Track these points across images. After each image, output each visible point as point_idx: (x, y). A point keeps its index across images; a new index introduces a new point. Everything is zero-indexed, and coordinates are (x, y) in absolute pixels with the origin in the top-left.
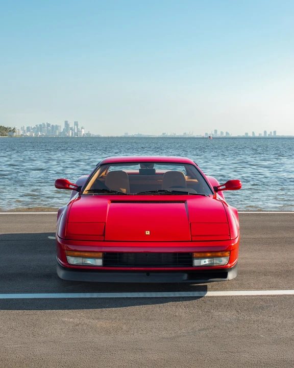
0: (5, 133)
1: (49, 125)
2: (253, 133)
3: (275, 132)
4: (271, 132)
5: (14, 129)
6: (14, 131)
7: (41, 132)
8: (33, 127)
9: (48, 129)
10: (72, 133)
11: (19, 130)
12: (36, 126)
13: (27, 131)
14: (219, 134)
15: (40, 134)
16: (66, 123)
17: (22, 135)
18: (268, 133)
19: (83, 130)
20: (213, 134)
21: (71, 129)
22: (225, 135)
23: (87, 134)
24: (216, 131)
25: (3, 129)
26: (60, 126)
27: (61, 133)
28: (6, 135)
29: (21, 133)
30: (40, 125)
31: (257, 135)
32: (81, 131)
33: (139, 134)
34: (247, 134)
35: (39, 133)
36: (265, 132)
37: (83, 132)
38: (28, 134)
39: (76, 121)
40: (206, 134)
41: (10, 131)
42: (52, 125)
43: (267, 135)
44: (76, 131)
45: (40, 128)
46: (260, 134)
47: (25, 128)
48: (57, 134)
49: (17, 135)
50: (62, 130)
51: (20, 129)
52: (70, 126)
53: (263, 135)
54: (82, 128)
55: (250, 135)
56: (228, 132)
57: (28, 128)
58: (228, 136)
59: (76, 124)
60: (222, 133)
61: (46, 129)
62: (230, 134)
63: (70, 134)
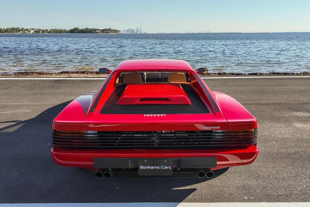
0: (117, 32)
1: (131, 29)
2: (202, 32)
3: (209, 31)
5: (120, 31)
8: (126, 30)
9: (131, 31)
14: (190, 32)
15: (128, 32)
16: (137, 29)
21: (139, 30)
22: (192, 33)
23: (144, 32)
24: (189, 31)
26: (135, 30)
27: (135, 32)
31: (203, 32)
32: (142, 32)
34: (200, 32)
36: (206, 31)
38: (124, 32)
40: (186, 32)
43: (207, 33)
45: (128, 30)
47: (123, 31)
49: (122, 33)
53: (205, 32)
54: (143, 30)
55: (201, 32)
57: (124, 30)
59: (141, 29)
60: (191, 32)
63: (139, 32)
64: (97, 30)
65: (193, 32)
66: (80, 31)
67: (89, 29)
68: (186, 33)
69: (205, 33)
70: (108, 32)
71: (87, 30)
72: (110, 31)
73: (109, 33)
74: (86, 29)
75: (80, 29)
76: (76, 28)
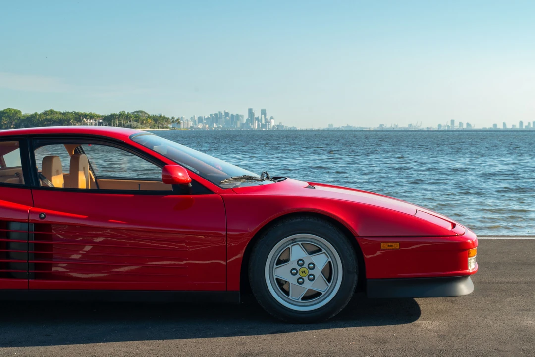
0: (165, 124)
1: (227, 114)
2: (504, 124)
4: (529, 124)
5: (178, 119)
6: (178, 122)
7: (217, 123)
8: (206, 117)
9: (226, 119)
10: (258, 125)
11: (187, 121)
12: (211, 115)
13: (199, 122)
14: (457, 126)
16: (251, 112)
17: (191, 127)
18: (525, 124)
19: (273, 121)
20: (448, 126)
21: (257, 119)
22: (465, 127)
23: (278, 126)
24: (453, 122)
25: (163, 120)
26: (242, 116)
27: (243, 125)
28: (167, 128)
29: (191, 124)
30: (216, 114)
31: (509, 127)
32: (270, 122)
33: (348, 126)
34: (495, 125)
35: (215, 125)
36: (521, 123)
37: (273, 123)
38: (200, 126)
39: (263, 108)
40: (440, 126)
41: (173, 122)
42: (232, 115)
43: (524, 128)
44: (263, 122)
45: (215, 118)
46: (513, 126)
47: (196, 118)
48: (239, 126)
49: (186, 127)
50: (245, 121)
51: (189, 119)
52: (256, 116)
53: (518, 127)
54: (272, 118)
55: (500, 127)
56: (469, 123)
57: (200, 118)
58: (469, 129)
59: (264, 112)
60: (461, 124)
61: (223, 119)
62: (472, 126)
63: (256, 126)
64: (85, 116)
65: (468, 125)
66: (23, 121)
67: (56, 112)
68: (442, 129)
69: (517, 131)
70: (129, 124)
71: (48, 117)
72: (136, 121)
73: (130, 127)
74: (45, 113)
75: (23, 113)
76: (10, 110)
